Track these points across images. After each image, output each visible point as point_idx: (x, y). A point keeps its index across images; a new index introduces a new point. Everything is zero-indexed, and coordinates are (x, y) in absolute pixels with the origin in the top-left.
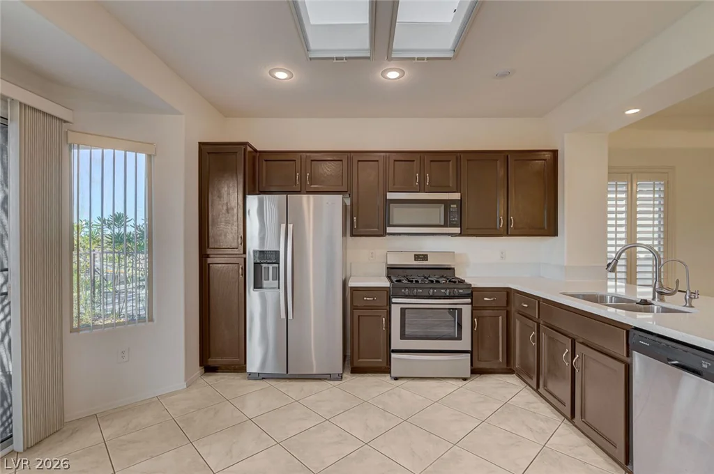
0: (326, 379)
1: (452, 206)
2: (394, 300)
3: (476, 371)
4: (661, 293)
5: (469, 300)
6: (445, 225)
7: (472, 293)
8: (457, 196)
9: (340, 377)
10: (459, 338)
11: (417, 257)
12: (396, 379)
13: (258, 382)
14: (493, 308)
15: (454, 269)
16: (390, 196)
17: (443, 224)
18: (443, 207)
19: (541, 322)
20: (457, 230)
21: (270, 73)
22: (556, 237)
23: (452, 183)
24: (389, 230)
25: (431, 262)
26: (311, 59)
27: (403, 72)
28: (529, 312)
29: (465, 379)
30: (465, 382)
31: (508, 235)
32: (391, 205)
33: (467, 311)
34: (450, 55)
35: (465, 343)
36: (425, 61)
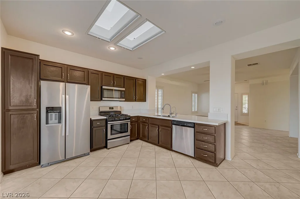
0: (83, 156)
1: (123, 92)
2: (109, 123)
3: (131, 141)
4: (171, 114)
5: (130, 120)
6: (121, 98)
7: (130, 118)
8: (124, 89)
9: (89, 154)
10: (127, 132)
11: (110, 108)
12: (109, 149)
13: (48, 167)
14: (135, 122)
15: (121, 112)
16: (104, 87)
17: (120, 97)
18: (120, 92)
19: (149, 123)
20: (124, 100)
21: (63, 31)
22: (146, 102)
23: (122, 85)
24: (103, 99)
25: (114, 110)
26: (88, 34)
27: (116, 49)
28: (146, 121)
29: (128, 144)
30: (129, 144)
31: (136, 101)
32: (104, 90)
33: (129, 123)
34: (132, 50)
35: (129, 133)
36: (125, 49)
